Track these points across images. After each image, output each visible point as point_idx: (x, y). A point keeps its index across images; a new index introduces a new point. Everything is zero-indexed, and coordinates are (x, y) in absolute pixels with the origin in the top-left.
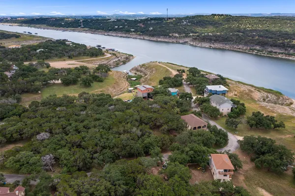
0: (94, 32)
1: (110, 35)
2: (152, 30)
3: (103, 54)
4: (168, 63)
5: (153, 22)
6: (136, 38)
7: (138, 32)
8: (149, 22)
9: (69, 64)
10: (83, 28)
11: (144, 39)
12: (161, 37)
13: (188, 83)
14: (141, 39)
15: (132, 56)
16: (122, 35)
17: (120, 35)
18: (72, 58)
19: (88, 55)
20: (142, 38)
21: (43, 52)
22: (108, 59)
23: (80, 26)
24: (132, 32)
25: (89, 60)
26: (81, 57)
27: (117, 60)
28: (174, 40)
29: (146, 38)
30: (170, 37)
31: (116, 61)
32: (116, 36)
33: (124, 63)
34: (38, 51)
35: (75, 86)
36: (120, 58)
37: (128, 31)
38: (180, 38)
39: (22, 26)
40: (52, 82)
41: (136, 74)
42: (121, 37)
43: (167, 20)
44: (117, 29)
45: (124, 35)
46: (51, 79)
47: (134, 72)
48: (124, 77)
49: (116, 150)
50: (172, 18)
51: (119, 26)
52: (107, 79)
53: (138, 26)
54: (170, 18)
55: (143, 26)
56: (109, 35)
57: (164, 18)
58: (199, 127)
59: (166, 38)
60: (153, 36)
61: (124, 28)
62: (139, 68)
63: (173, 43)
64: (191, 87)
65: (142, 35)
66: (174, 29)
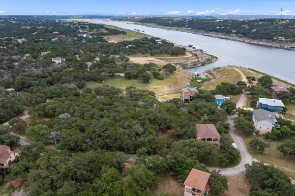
0: (196, 32)
1: (210, 36)
2: (255, 32)
3: (184, 54)
4: (249, 69)
5: (260, 23)
6: (235, 40)
7: (239, 33)
8: (256, 24)
9: (148, 61)
10: (187, 27)
11: (244, 42)
12: (263, 40)
13: (247, 92)
14: (240, 41)
15: (217, 58)
16: (221, 36)
17: (219, 36)
18: (153, 55)
19: (169, 54)
20: (242, 40)
21: (131, 47)
22: (187, 59)
23: (184, 25)
24: (233, 33)
25: (168, 59)
26: (162, 55)
27: (196, 60)
28: (278, 45)
29: (246, 40)
30: (274, 40)
31: (194, 62)
32: (216, 37)
33: (203, 64)
34: (127, 47)
35: (136, 80)
36: (200, 59)
37: (229, 33)
38: (286, 42)
39: (136, 24)
40: (117, 74)
41: (207, 76)
42: (220, 38)
43: (279, 21)
44: (218, 29)
45: (223, 36)
46: (117, 72)
47: (206, 74)
48: (188, 79)
49: (107, 141)
50: (285, 20)
51: (220, 27)
52: (168, 78)
53: (242, 28)
54: (283, 20)
55: (247, 27)
56: (208, 36)
57: (275, 20)
58: (209, 139)
59: (269, 42)
60: (254, 38)
61: (225, 28)
62: (212, 71)
63: (276, 47)
64: (249, 97)
65: (243, 37)
66: (281, 32)
